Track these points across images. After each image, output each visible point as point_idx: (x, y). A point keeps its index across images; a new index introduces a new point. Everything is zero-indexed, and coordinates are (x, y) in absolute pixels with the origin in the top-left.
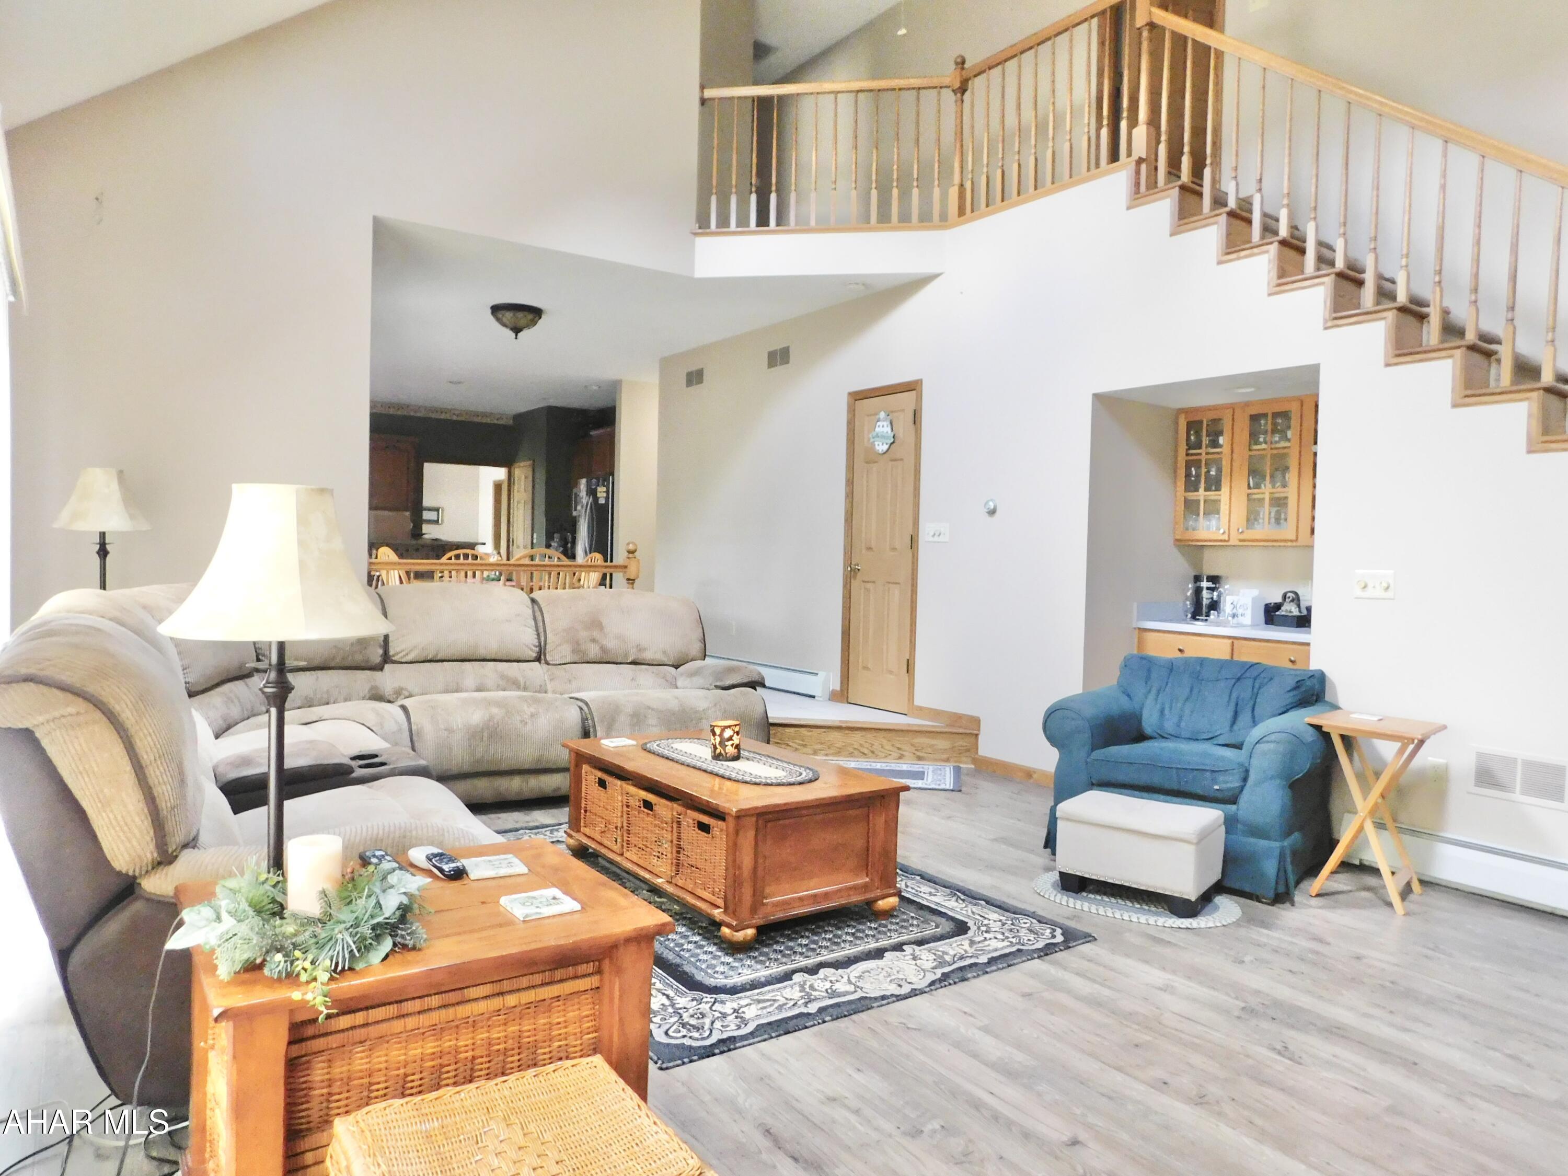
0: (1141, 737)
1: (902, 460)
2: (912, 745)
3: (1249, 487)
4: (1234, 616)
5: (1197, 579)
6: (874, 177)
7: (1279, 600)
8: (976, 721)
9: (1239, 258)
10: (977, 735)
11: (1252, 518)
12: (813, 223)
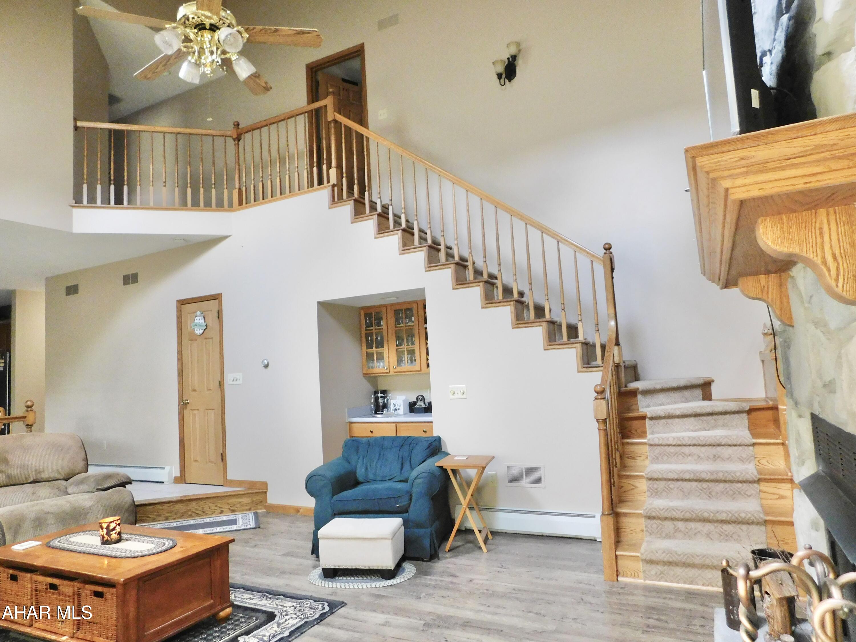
0: (357, 483)
1: (212, 338)
2: (228, 504)
3: (397, 345)
4: (395, 410)
5: (376, 393)
6: (189, 181)
7: (415, 400)
8: (265, 484)
9: (384, 236)
10: (266, 492)
11: (399, 361)
12: (152, 204)
